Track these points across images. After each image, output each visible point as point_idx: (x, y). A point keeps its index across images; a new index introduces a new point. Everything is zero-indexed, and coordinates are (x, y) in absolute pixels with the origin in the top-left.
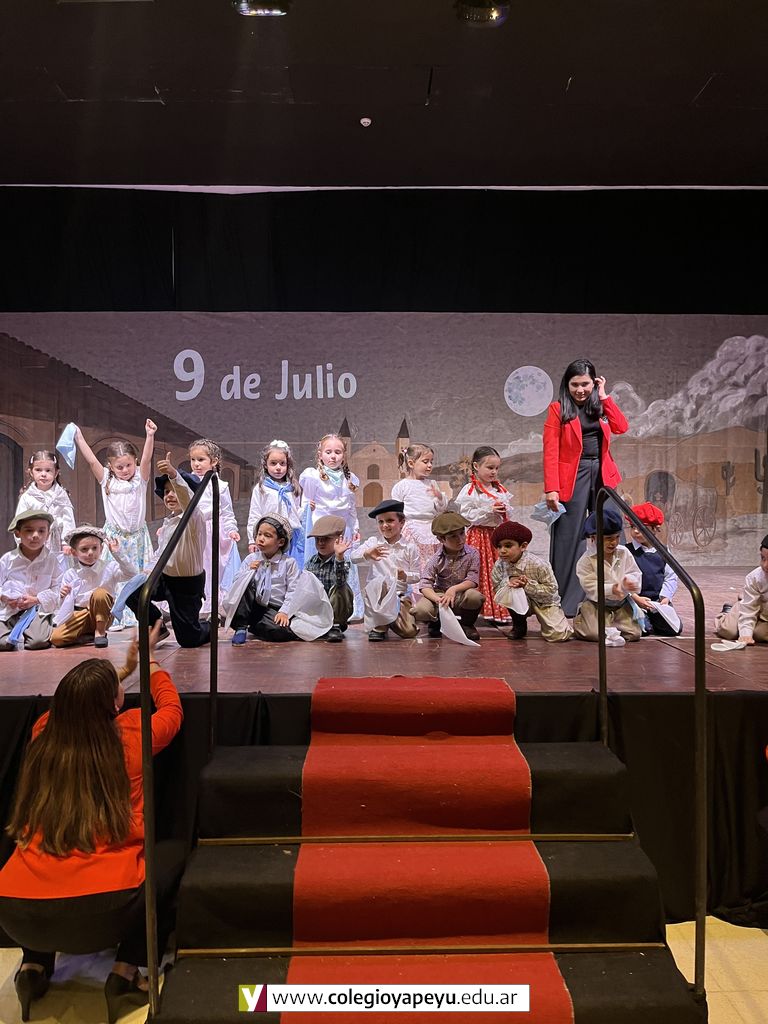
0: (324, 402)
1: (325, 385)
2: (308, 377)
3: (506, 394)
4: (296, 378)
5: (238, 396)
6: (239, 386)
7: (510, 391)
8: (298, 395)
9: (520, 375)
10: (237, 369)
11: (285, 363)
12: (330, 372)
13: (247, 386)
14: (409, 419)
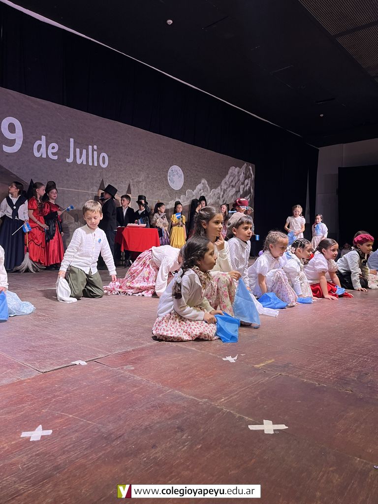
0: (92, 168)
1: (93, 157)
2: (84, 151)
3: (168, 178)
4: (78, 150)
5: (44, 156)
6: (45, 149)
7: (170, 176)
8: (79, 162)
9: (173, 169)
10: (43, 137)
11: (72, 140)
12: (95, 150)
13: (50, 151)
14: (131, 184)
